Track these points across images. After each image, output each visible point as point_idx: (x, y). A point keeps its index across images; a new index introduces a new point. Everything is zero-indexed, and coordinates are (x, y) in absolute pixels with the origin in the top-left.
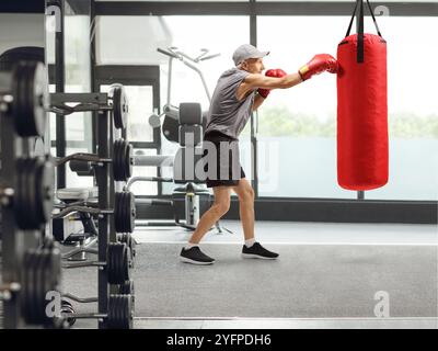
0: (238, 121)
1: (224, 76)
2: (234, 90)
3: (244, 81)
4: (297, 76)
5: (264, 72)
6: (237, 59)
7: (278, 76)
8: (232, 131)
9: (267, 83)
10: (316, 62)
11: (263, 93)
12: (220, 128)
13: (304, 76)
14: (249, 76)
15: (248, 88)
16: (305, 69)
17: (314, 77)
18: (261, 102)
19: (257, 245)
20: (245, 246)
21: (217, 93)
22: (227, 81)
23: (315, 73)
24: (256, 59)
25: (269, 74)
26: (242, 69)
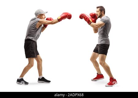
0: (36, 36)
1: (32, 20)
2: (35, 25)
3: (39, 22)
4: (57, 20)
5: (45, 19)
6: (36, 14)
7: (50, 20)
8: (34, 39)
9: (46, 23)
10: (63, 15)
11: (45, 26)
12: (31, 38)
13: (59, 20)
14: (41, 20)
15: (40, 24)
16: (59, 18)
18: (45, 29)
19: (43, 78)
20: (39, 78)
21: (29, 26)
22: (33, 22)
23: (63, 19)
24: (43, 14)
25: (47, 19)
26: (38, 18)
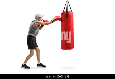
0: (36, 33)
1: (33, 22)
2: (35, 25)
3: (37, 23)
4: (51, 22)
5: (43, 21)
6: (36, 17)
7: (46, 21)
8: (34, 35)
9: (43, 23)
10: (56, 18)
11: (42, 26)
12: (32, 34)
13: (53, 22)
14: (39, 21)
15: (39, 24)
16: (53, 20)
17: (55, 22)
18: (42, 28)
19: (41, 64)
20: (38, 64)
21: (31, 26)
22: (33, 23)
23: (55, 21)
24: (41, 17)
25: (44, 21)
26: (37, 20)
